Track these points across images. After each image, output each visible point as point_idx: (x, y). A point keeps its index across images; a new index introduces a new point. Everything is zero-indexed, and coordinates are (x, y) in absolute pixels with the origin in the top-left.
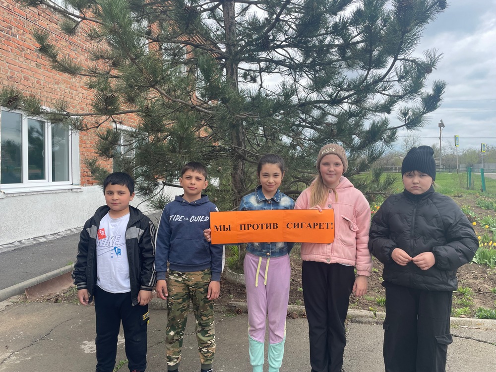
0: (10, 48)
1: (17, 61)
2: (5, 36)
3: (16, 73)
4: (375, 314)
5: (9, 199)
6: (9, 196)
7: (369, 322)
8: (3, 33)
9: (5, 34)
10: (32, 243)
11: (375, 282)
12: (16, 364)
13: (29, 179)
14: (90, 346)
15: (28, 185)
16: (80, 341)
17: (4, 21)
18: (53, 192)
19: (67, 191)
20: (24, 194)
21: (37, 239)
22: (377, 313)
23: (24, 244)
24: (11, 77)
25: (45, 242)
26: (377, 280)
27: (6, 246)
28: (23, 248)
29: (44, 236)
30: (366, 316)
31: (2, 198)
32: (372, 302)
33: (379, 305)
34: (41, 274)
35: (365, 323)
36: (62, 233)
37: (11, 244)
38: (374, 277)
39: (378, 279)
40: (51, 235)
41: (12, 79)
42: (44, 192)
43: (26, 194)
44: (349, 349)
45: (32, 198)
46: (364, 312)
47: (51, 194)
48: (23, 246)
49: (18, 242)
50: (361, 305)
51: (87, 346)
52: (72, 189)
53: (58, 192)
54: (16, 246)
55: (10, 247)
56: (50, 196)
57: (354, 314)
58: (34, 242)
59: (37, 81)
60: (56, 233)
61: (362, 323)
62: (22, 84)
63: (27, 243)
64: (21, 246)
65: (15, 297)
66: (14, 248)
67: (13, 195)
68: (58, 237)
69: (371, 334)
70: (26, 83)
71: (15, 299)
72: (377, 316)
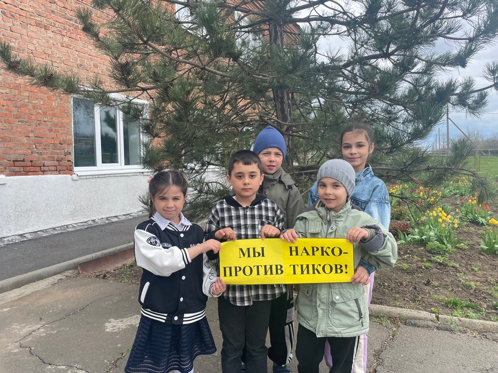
0: (79, 36)
1: (86, 49)
2: (73, 25)
3: (86, 60)
4: (437, 317)
5: (83, 180)
6: (82, 177)
7: (428, 327)
8: (71, 22)
9: (73, 23)
10: (105, 222)
11: (451, 279)
12: (41, 337)
13: (102, 163)
14: (114, 324)
15: (101, 167)
16: (107, 318)
17: (71, 10)
18: (124, 175)
19: (138, 174)
20: (97, 177)
21: (109, 218)
22: (440, 316)
23: (97, 223)
24: (81, 65)
25: (117, 222)
26: (455, 277)
27: (80, 224)
28: (95, 226)
29: (116, 217)
30: (425, 319)
31: (76, 180)
32: (439, 302)
33: (447, 307)
34: (99, 251)
35: (423, 327)
36: (134, 214)
37: (85, 222)
38: (451, 273)
39: (457, 276)
40: (123, 215)
41: (82, 66)
42: (116, 175)
43: (99, 176)
44: (392, 357)
45: (105, 180)
46: (424, 314)
47: (123, 177)
48: (96, 224)
49: (92, 221)
50: (424, 304)
51: (111, 324)
52: (143, 173)
53: (129, 175)
54: (89, 225)
55: (83, 225)
56: (122, 179)
57: (409, 315)
58: (107, 222)
59: (106, 68)
60: (129, 214)
61: (418, 327)
62: (92, 72)
63: (100, 222)
64: (94, 225)
65: (70, 271)
66: (87, 227)
67: (86, 177)
68: (130, 217)
69: (426, 341)
70: (96, 70)
71: (69, 273)
72: (440, 320)
